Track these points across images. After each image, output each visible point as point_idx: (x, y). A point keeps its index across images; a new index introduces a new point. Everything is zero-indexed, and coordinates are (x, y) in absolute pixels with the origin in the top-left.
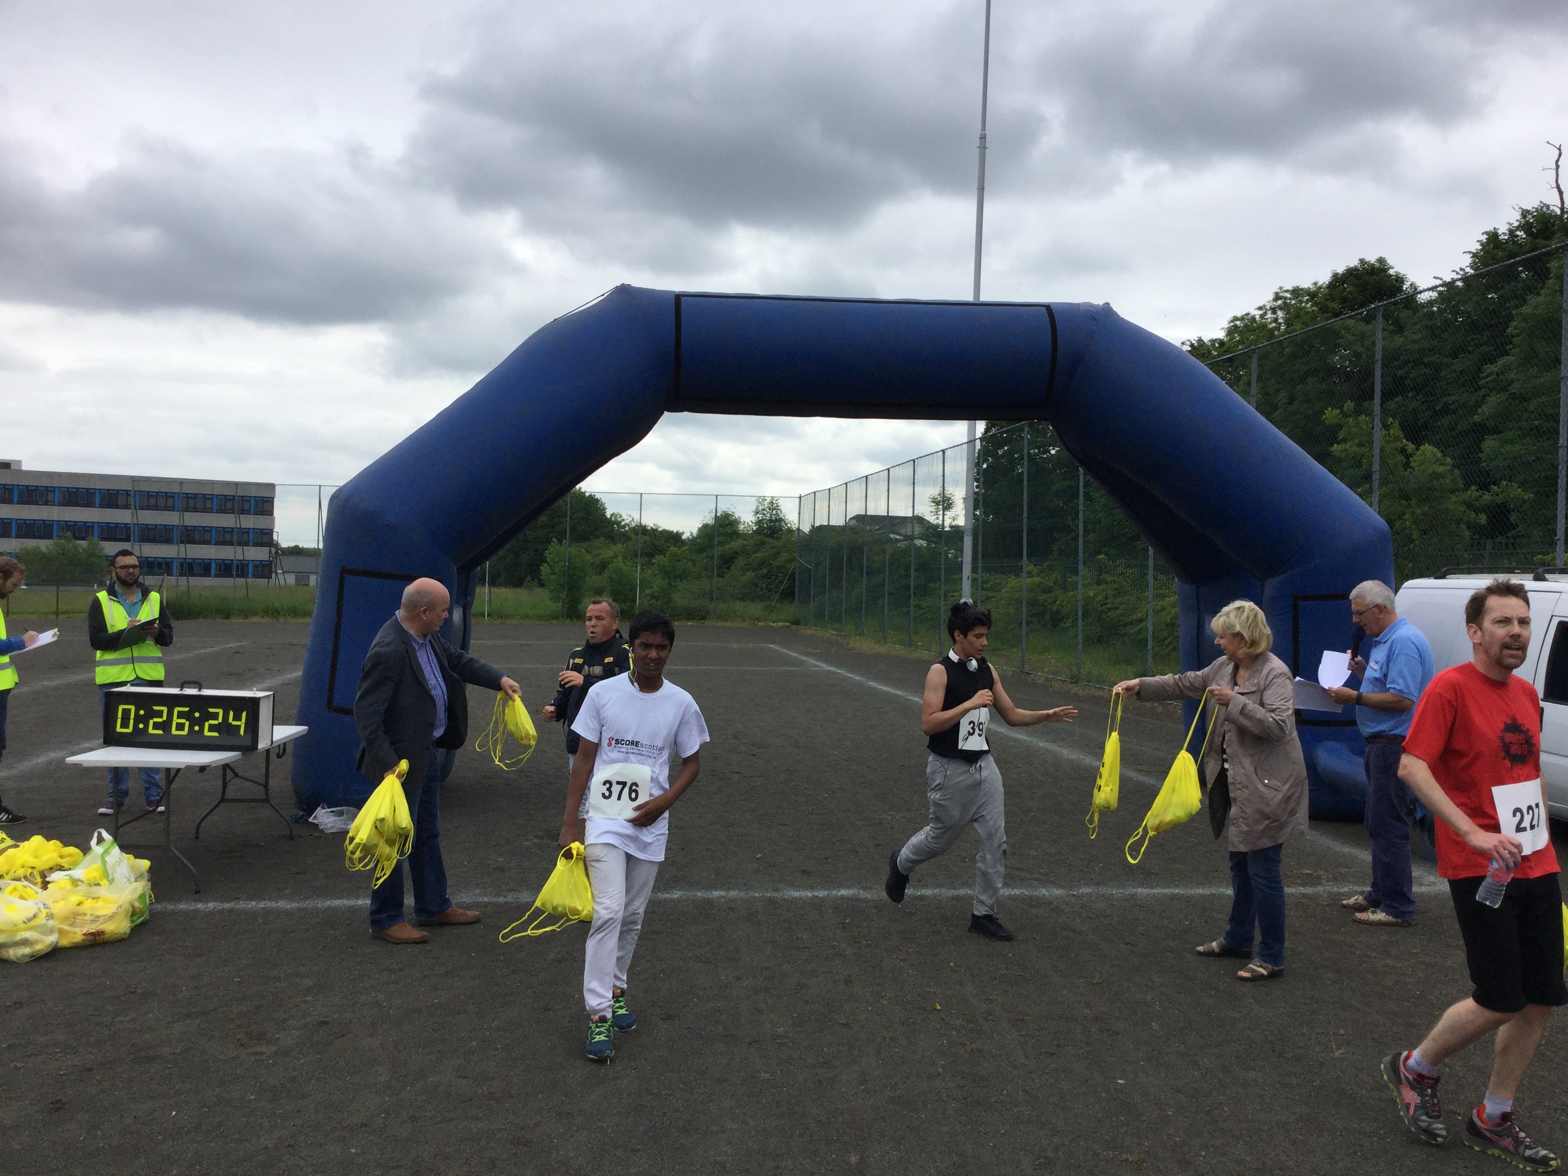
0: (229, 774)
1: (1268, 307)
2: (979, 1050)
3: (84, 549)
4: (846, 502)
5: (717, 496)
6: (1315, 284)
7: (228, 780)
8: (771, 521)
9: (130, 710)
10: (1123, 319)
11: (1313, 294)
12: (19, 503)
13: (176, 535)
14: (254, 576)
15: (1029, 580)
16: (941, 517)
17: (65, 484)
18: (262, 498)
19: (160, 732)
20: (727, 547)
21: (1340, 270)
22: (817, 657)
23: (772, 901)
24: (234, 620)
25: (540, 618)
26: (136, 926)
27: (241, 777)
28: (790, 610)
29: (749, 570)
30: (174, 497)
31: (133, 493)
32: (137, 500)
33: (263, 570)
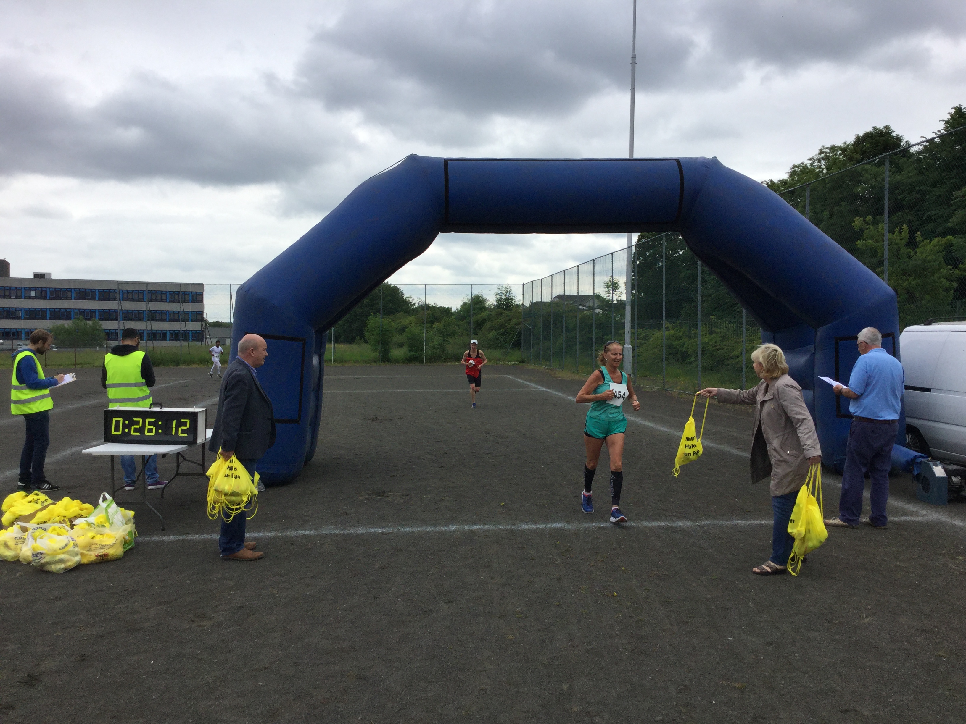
0: (181, 459)
1: (815, 159)
2: (641, 620)
3: (90, 326)
4: (552, 287)
5: (472, 285)
6: (845, 143)
7: (180, 462)
8: (506, 299)
9: (120, 421)
10: (725, 166)
11: (844, 150)
12: (51, 298)
13: (145, 315)
14: (193, 340)
15: (667, 332)
16: (611, 296)
17: (77, 287)
18: (196, 292)
19: (138, 434)
20: (479, 316)
21: (861, 134)
22: (537, 382)
23: (511, 532)
24: (182, 367)
25: (365, 362)
26: (127, 551)
27: (188, 461)
28: (518, 354)
29: (492, 330)
31: (118, 291)
32: (121, 296)
33: (198, 336)
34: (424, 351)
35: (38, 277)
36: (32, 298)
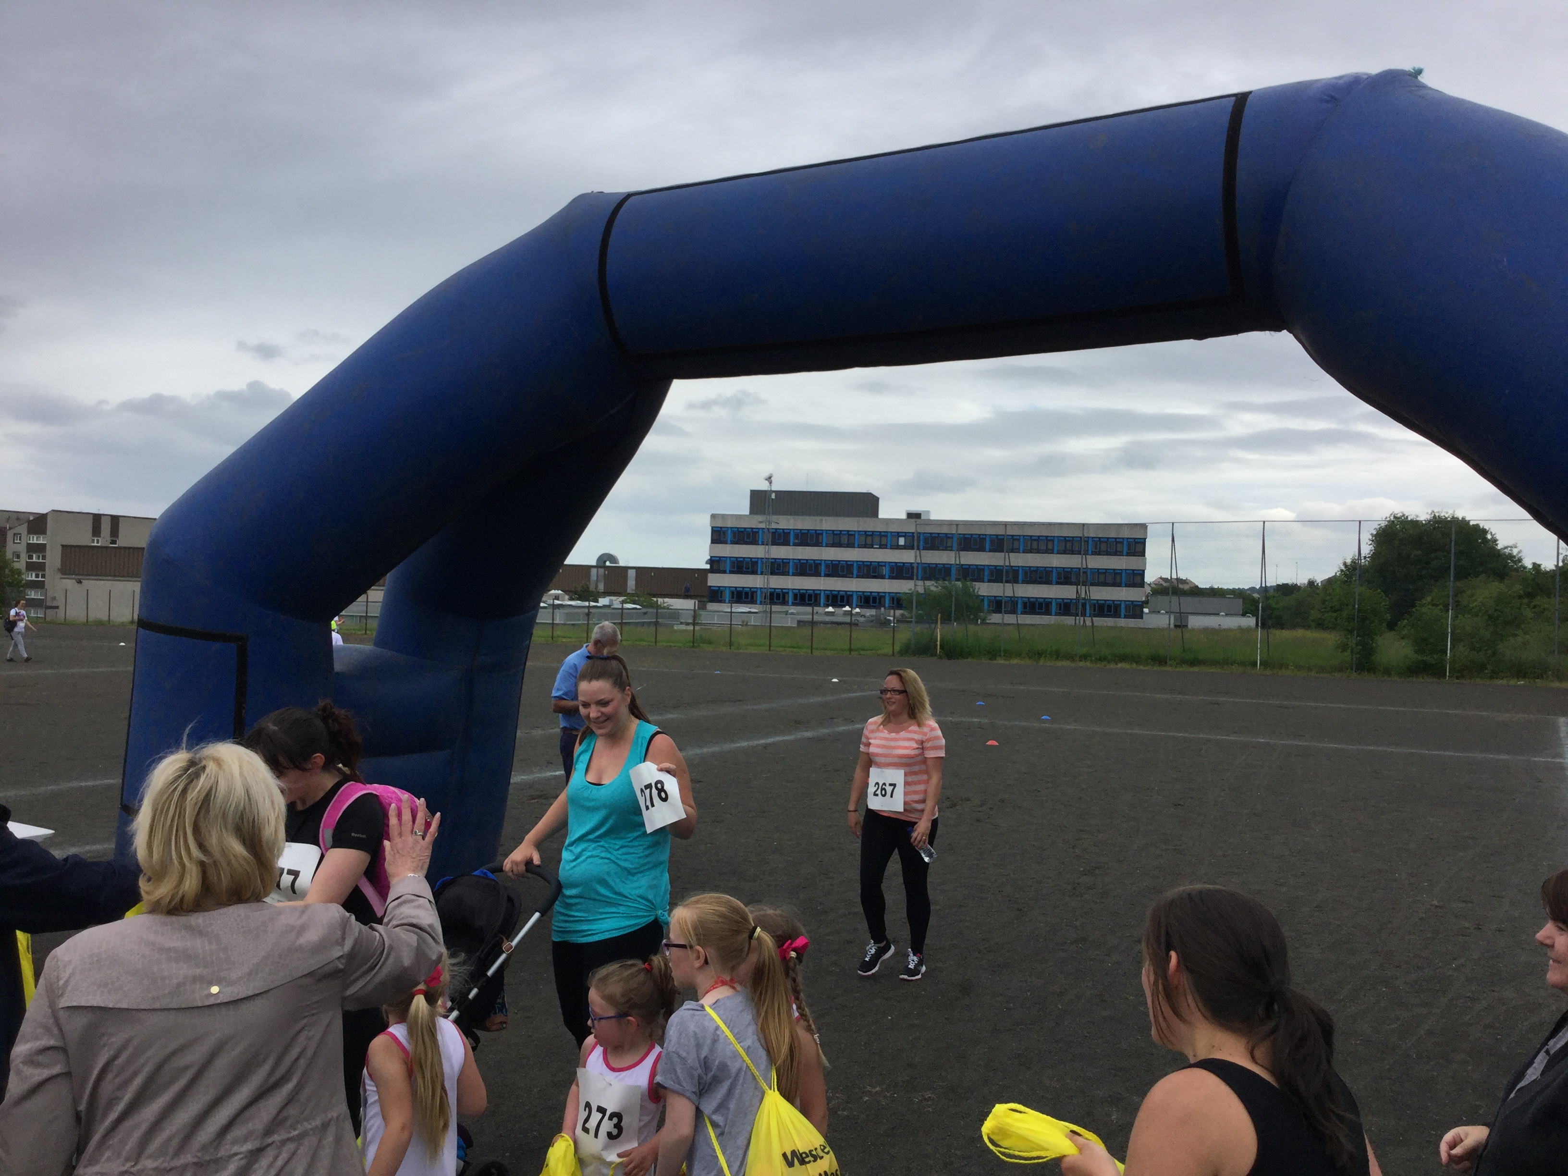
13: (1054, 577)
14: (1126, 617)
17: (962, 531)
18: (1135, 539)
30: (1053, 541)
31: (1018, 537)
32: (1022, 545)
33: (1135, 610)
34: (1447, 653)
35: (912, 518)
36: (900, 547)
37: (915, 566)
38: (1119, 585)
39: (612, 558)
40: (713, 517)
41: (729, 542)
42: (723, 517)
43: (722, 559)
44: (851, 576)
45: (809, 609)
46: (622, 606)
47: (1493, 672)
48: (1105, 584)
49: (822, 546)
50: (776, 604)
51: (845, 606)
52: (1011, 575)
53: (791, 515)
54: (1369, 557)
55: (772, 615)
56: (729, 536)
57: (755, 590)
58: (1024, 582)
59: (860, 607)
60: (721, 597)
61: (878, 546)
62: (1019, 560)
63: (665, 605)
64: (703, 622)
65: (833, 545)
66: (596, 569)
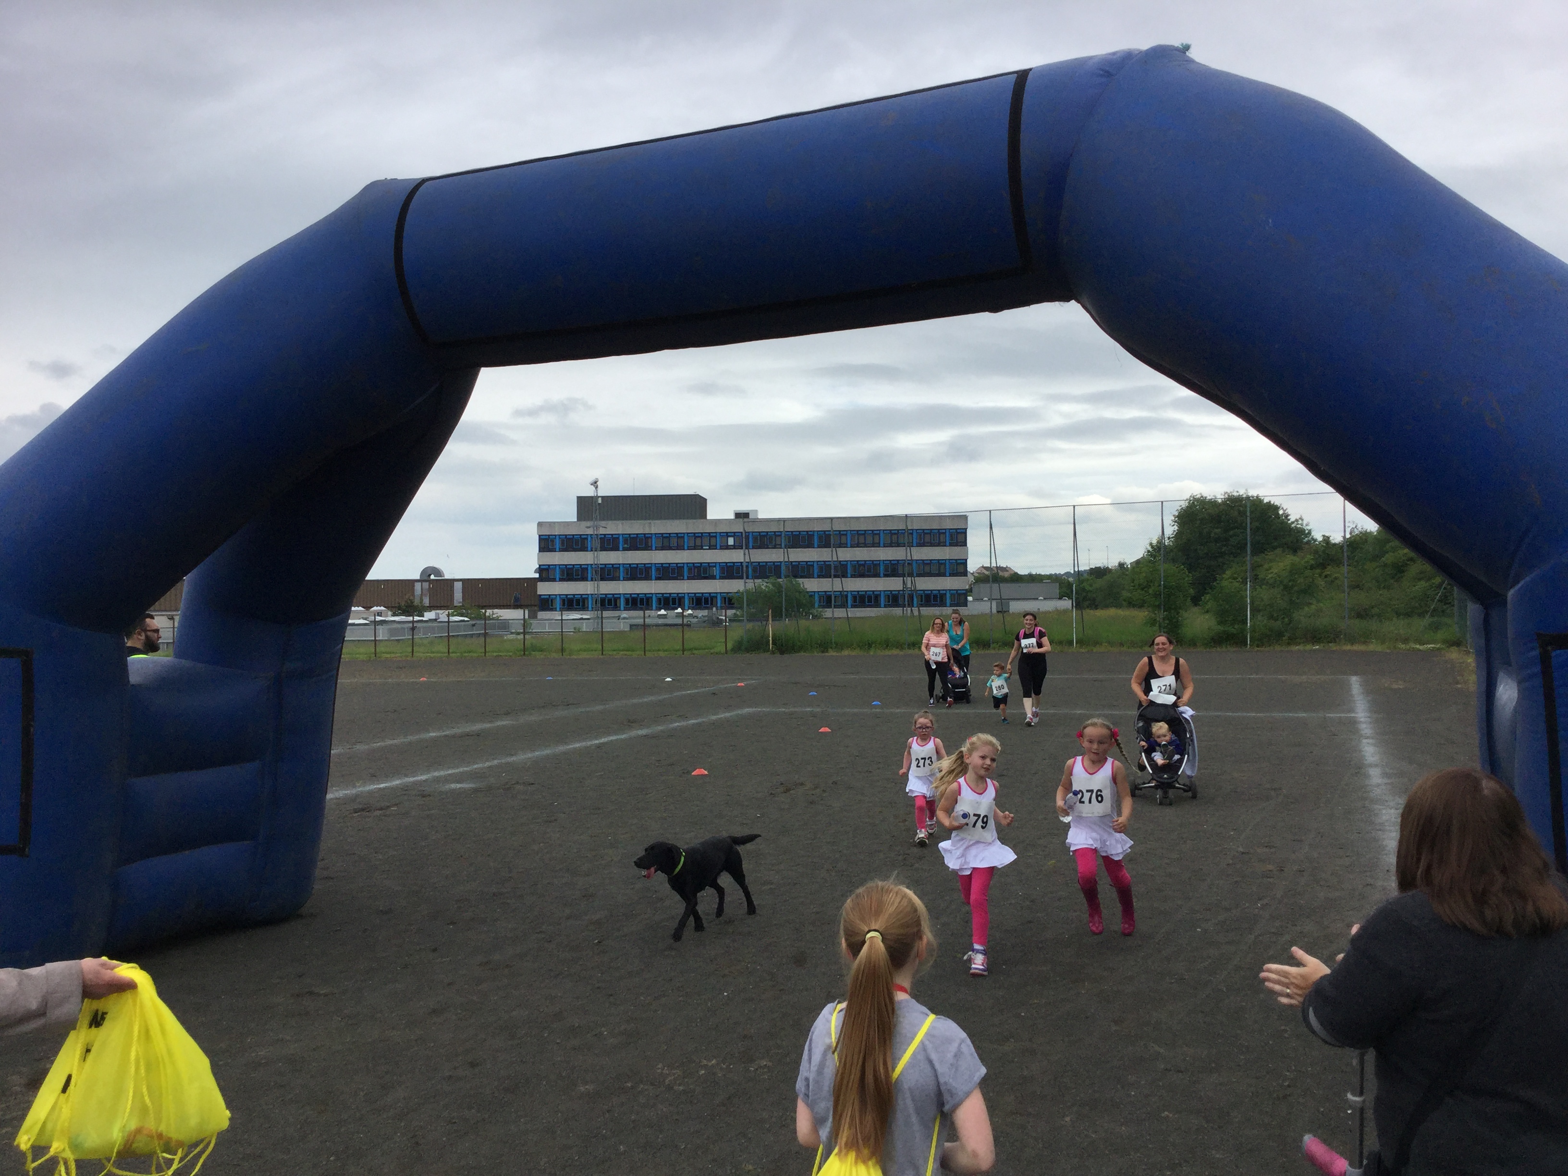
13: (883, 567)
18: (956, 529)
24: (830, 653)
30: (879, 534)
31: (845, 533)
32: (849, 539)
33: (960, 598)
34: (1247, 623)
35: (740, 518)
36: (729, 547)
37: (744, 565)
38: (944, 575)
39: (437, 572)
40: (540, 525)
41: (557, 549)
42: (551, 524)
43: (551, 567)
44: (682, 578)
45: (641, 613)
46: (449, 619)
47: (1290, 638)
48: (930, 575)
49: (652, 550)
50: (608, 609)
51: (677, 609)
52: (841, 570)
53: (619, 519)
54: (1172, 538)
55: (604, 621)
56: (558, 545)
57: (587, 596)
58: (853, 576)
59: (692, 609)
60: (552, 606)
61: (708, 548)
62: (847, 555)
63: (494, 616)
64: (534, 631)
65: (663, 548)
66: (420, 583)
